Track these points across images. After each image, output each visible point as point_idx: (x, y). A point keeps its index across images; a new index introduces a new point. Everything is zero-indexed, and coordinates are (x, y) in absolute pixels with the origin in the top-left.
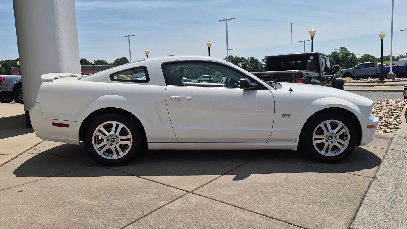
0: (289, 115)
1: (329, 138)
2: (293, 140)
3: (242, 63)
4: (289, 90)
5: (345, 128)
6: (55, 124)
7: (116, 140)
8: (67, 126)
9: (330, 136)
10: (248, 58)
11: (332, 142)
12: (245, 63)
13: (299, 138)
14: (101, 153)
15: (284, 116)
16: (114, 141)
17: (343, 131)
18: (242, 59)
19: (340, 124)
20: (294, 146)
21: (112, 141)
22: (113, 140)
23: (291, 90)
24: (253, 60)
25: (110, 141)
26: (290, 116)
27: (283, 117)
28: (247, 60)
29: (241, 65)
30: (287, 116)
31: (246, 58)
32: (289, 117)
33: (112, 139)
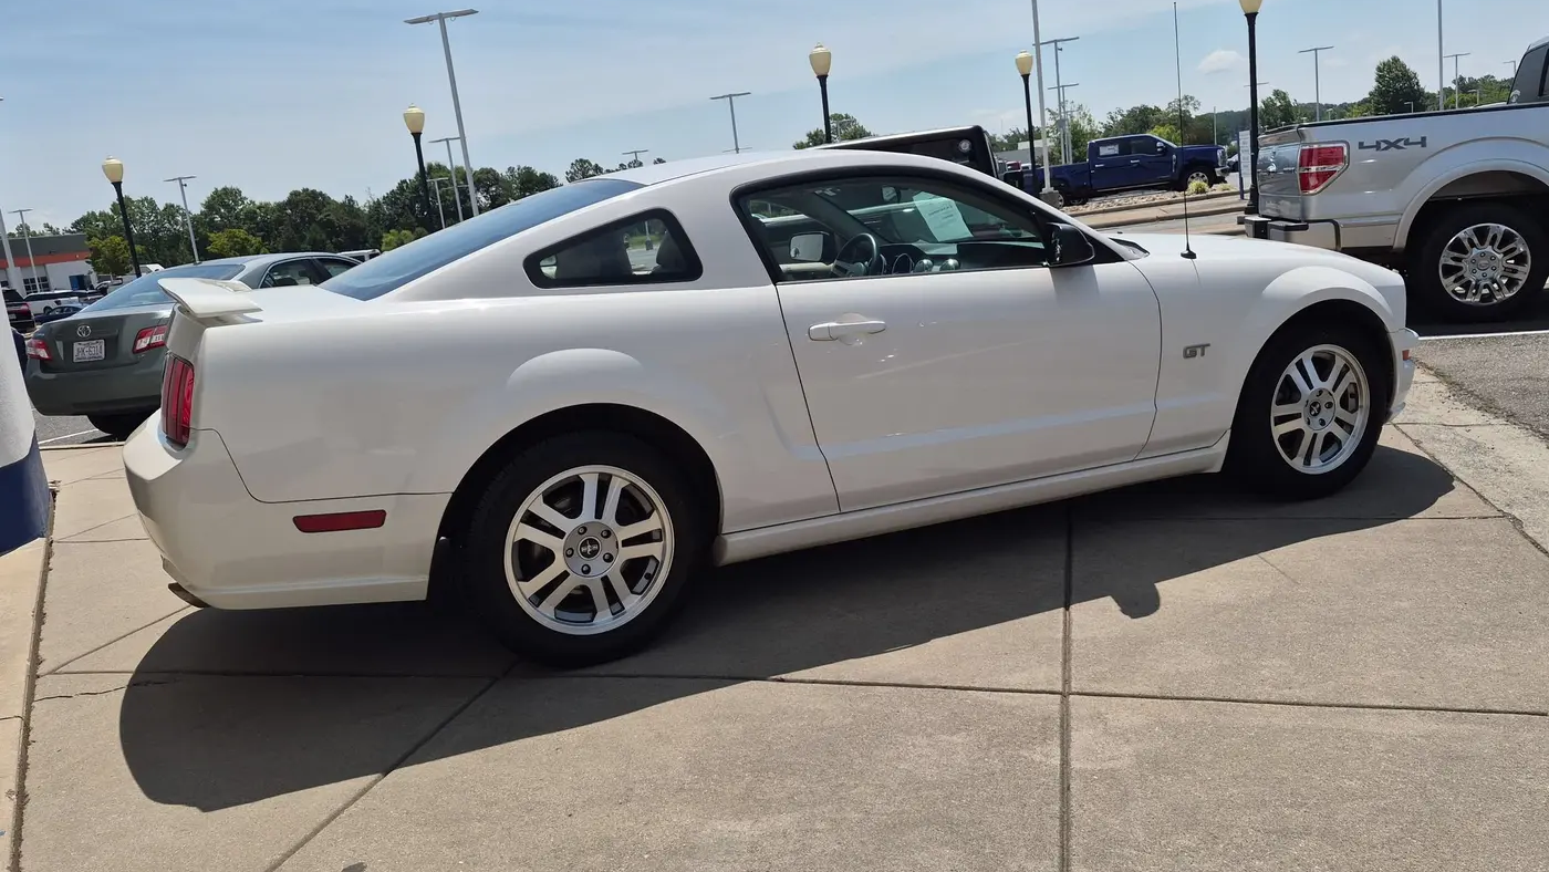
0: (1203, 347)
1: (1311, 410)
2: (1214, 436)
3: (487, 191)
4: (1183, 255)
5: (1354, 365)
6: (307, 524)
7: (606, 546)
8: (375, 519)
9: (1315, 404)
10: (511, 170)
11: (1323, 423)
12: (501, 191)
13: (1233, 428)
14: (545, 615)
15: (1190, 353)
16: (594, 553)
17: (1350, 377)
18: (485, 176)
19: (1339, 355)
20: (1214, 455)
21: (585, 554)
22: (589, 549)
23: (1191, 255)
24: (530, 181)
25: (577, 552)
26: (1206, 349)
27: (1186, 356)
28: (504, 181)
29: (483, 199)
30: (1199, 351)
31: (502, 171)
32: (1203, 354)
33: (584, 544)
